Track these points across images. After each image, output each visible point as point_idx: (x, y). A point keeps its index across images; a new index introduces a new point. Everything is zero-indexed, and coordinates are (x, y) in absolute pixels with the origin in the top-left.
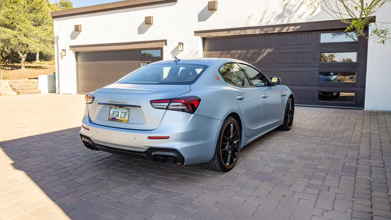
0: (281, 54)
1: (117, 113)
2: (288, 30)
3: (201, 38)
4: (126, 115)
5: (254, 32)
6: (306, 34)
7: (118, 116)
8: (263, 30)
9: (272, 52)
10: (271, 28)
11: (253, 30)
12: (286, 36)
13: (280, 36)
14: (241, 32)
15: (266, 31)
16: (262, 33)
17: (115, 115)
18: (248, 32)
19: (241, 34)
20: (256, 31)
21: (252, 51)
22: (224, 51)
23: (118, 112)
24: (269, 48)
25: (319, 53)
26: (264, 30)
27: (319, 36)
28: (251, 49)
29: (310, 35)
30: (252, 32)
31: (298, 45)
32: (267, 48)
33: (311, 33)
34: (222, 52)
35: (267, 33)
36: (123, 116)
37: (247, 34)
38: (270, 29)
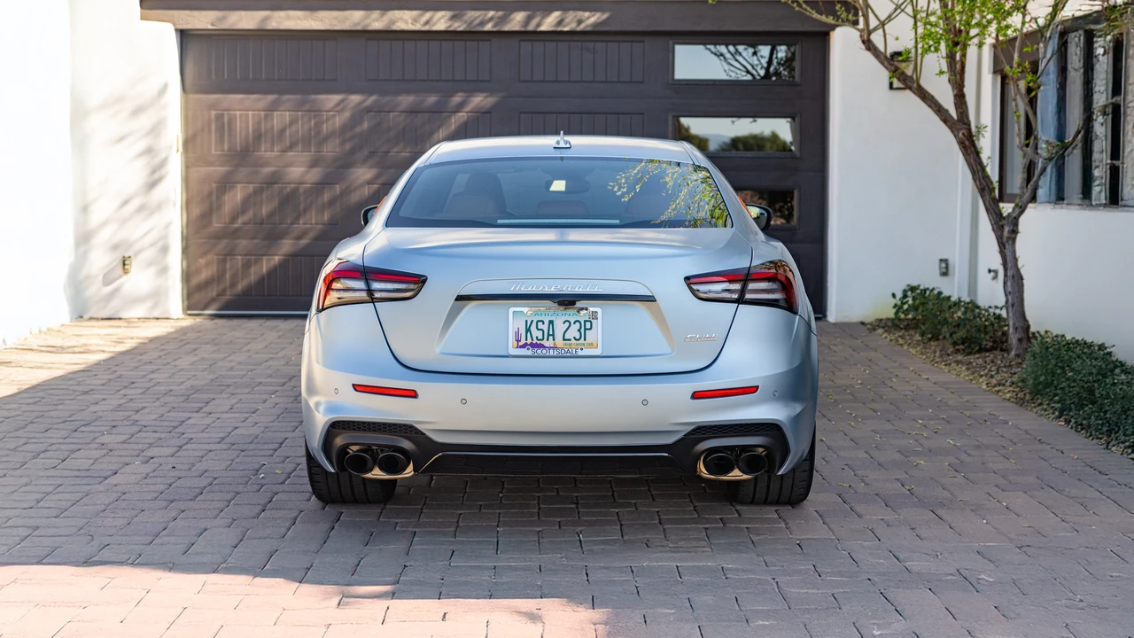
0: (530, 115)
1: (545, 327)
2: (560, 23)
3: (176, 30)
4: (585, 329)
5: (427, 23)
6: (622, 44)
7: (553, 335)
8: (463, 15)
9: (495, 106)
10: (497, 10)
11: (421, 15)
12: (550, 46)
13: (526, 46)
14: (367, 17)
15: (478, 21)
16: (459, 26)
17: (536, 333)
18: (401, 19)
19: (370, 28)
20: (435, 19)
21: (406, 100)
22: (281, 93)
23: (551, 322)
24: (482, 91)
25: (670, 118)
26: (466, 18)
27: (671, 54)
28: (408, 92)
29: (637, 46)
30: (415, 20)
31: (594, 82)
32: (472, 92)
33: (643, 42)
34: (272, 97)
35: (480, 29)
36: (573, 332)
37: (395, 27)
38: (491, 13)
